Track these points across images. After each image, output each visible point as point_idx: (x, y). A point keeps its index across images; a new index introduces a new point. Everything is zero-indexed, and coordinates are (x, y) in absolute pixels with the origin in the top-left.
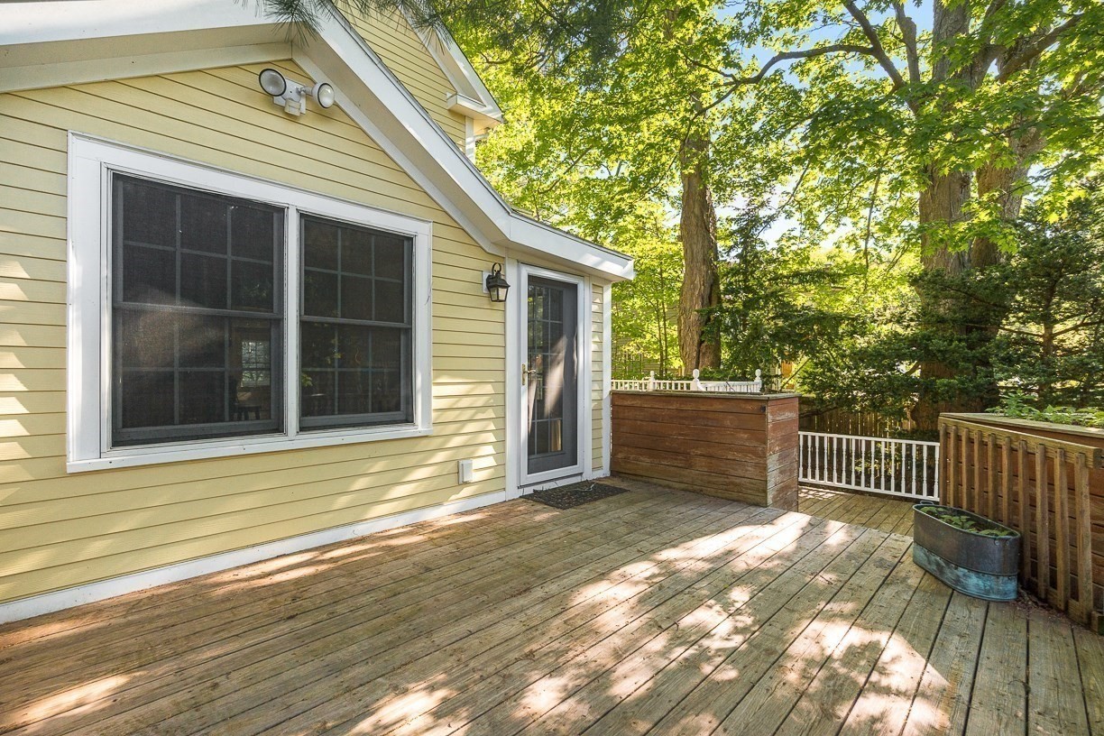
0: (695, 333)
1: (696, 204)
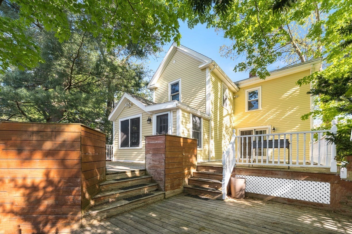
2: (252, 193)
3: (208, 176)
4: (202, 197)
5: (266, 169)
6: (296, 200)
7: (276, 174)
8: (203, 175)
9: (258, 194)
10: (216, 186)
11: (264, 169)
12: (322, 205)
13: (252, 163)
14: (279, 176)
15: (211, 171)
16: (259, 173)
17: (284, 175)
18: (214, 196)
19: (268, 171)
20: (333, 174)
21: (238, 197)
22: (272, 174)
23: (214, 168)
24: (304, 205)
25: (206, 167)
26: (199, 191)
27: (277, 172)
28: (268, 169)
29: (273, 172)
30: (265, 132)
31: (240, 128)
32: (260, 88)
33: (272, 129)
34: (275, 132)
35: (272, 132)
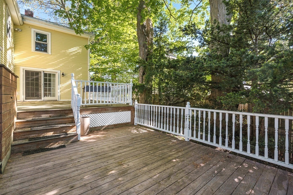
2: (92, 128)
3: (45, 122)
4: (53, 146)
5: (102, 107)
6: (118, 124)
7: (107, 110)
8: (36, 122)
9: (96, 127)
10: (64, 131)
11: (100, 107)
12: (128, 123)
13: (85, 104)
14: (109, 111)
15: (44, 116)
16: (97, 111)
17: (112, 110)
18: (68, 141)
19: (103, 109)
20: (131, 107)
21: (86, 134)
22: (105, 110)
23: (49, 112)
24: (121, 126)
25: (35, 113)
26: (45, 142)
27: (108, 109)
28: (103, 107)
29: (106, 109)
30: (54, 75)
31: (25, 66)
32: (50, 34)
33: (61, 74)
34: (64, 77)
35: (61, 76)
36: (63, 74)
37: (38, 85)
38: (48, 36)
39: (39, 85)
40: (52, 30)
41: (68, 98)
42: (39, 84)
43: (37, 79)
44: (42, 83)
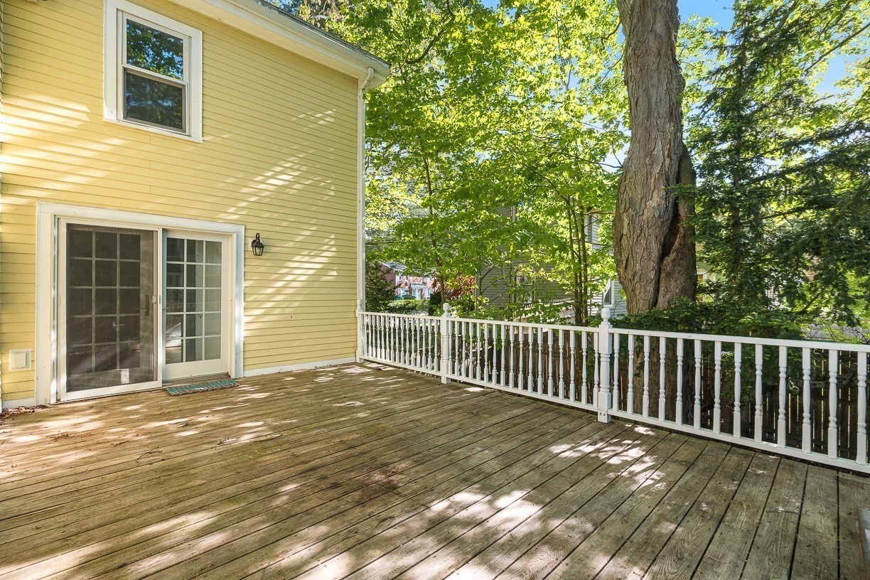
0: (653, 239)
1: (659, 17)
30: (214, 249)
31: (66, 202)
32: (197, 36)
33: (250, 241)
34: (265, 256)
35: (250, 255)
36: (257, 244)
37: (135, 303)
38: (190, 46)
39: (143, 305)
40: (210, 19)
41: (276, 358)
42: (142, 296)
43: (133, 274)
44: (160, 293)
